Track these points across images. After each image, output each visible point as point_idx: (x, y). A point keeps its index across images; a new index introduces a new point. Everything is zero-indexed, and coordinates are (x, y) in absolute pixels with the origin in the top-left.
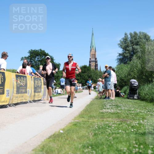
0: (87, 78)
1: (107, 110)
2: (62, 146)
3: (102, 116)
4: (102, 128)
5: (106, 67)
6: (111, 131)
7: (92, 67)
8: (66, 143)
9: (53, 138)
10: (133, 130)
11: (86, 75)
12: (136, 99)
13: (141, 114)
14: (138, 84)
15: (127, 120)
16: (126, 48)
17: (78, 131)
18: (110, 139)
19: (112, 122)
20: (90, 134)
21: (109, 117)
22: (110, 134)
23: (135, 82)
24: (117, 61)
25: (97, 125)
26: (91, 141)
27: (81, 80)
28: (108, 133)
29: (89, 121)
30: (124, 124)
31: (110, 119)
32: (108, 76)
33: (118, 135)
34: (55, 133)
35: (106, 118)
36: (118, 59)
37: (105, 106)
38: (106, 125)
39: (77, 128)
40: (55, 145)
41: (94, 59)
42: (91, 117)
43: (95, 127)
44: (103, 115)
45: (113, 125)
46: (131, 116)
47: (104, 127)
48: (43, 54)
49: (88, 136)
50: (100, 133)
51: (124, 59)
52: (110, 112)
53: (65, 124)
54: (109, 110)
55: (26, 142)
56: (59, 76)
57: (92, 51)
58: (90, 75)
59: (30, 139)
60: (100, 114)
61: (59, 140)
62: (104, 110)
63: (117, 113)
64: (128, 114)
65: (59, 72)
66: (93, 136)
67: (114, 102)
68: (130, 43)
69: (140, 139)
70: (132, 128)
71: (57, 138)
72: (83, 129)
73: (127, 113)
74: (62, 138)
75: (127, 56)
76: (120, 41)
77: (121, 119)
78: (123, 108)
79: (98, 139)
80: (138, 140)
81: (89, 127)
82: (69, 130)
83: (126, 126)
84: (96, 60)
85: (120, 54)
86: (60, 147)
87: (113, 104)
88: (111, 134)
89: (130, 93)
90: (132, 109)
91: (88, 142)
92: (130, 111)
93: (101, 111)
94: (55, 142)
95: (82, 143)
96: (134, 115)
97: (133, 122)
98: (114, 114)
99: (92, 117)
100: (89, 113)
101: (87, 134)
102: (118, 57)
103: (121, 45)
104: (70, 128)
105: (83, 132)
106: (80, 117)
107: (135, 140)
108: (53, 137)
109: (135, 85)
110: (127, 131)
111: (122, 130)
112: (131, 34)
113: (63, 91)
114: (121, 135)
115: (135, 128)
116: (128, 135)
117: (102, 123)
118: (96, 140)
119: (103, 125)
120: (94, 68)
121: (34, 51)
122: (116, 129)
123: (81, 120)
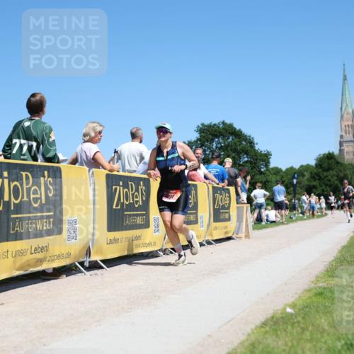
0: (336, 182)
2: (295, 343)
7: (347, 157)
8: (304, 337)
9: (272, 325)
11: (334, 175)
17: (330, 309)
27: (321, 188)
34: (274, 313)
39: (325, 301)
40: (280, 343)
48: (229, 133)
53: (296, 294)
55: (209, 336)
56: (268, 182)
58: (342, 175)
59: (219, 328)
61: (288, 330)
65: (267, 172)
71: (282, 327)
74: (293, 324)
82: (307, 307)
86: (292, 346)
94: (277, 336)
95: (344, 339)
104: (308, 301)
106: (330, 276)
108: (271, 323)
113: (282, 216)
120: (352, 157)
121: (209, 126)
123: (333, 282)
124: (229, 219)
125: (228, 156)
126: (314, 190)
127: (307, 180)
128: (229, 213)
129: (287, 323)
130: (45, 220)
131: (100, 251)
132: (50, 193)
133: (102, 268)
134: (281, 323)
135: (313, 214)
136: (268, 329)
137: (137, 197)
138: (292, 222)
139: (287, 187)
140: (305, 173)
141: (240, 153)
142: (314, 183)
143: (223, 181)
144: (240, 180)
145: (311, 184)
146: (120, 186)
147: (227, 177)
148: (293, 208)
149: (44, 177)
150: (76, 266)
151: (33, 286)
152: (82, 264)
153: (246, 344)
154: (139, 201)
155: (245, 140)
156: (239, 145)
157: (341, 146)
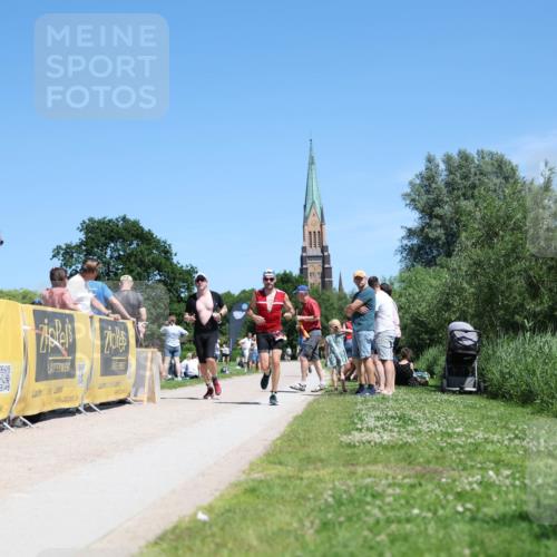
1: (366, 436)
3: (350, 456)
4: (351, 500)
5: (358, 279)
6: (384, 512)
7: (311, 280)
9: (172, 540)
10: (460, 509)
12: (470, 393)
13: (489, 447)
14: (476, 339)
15: (441, 469)
16: (431, 208)
17: (263, 514)
18: (378, 543)
19: (387, 479)
20: (307, 524)
21: (375, 462)
22: (378, 522)
23: (465, 331)
24: (399, 257)
25: (330, 492)
26: (311, 551)
28: (371, 521)
29: (300, 475)
30: (430, 487)
31: (378, 469)
32: (364, 309)
33: (408, 526)
34: (178, 522)
35: (364, 465)
36: (404, 248)
37: (361, 420)
38: (364, 491)
39: (257, 501)
41: (319, 249)
42: (308, 463)
43: (325, 496)
44: (354, 454)
45: (390, 491)
46: (454, 457)
47: (357, 496)
48: (133, 235)
49: (299, 532)
50: (342, 519)
51: (424, 250)
52: (378, 441)
53: (216, 490)
54: (375, 434)
57: (310, 221)
60: (342, 450)
61: (195, 548)
62: (356, 436)
63: (401, 447)
64: (442, 449)
66: (317, 532)
67: (391, 403)
68: (445, 191)
69: (487, 540)
70: (460, 500)
71: (187, 543)
72: (281, 507)
73: (438, 446)
74: (204, 539)
75: (438, 239)
76: (411, 183)
77: (419, 468)
78: (424, 428)
79: (334, 542)
80: (482, 543)
81: (303, 497)
82: (229, 511)
83: (438, 492)
84: (326, 254)
85: (410, 230)
87: (390, 413)
88: (382, 523)
89: (450, 371)
90: (457, 430)
92: (450, 435)
93: (345, 439)
96: (466, 450)
97: (461, 476)
98: (393, 447)
99: (314, 463)
100: (304, 446)
101: (295, 525)
102: (405, 242)
103: (413, 200)
105: (282, 517)
106: (270, 462)
107: (471, 545)
108: (171, 537)
109: (467, 343)
110: (441, 512)
111: (421, 508)
112: (448, 160)
114: (418, 526)
115: (470, 500)
116: (445, 527)
117: (351, 483)
118: (327, 545)
119: (352, 490)
121: (101, 222)
122: (402, 505)
123: (274, 472)
124: (124, 372)
125: (129, 272)
128: (126, 361)
129: (195, 538)
134: (187, 538)
136: (165, 546)
141: (150, 267)
155: (157, 248)
156: (148, 255)
157: (302, 264)
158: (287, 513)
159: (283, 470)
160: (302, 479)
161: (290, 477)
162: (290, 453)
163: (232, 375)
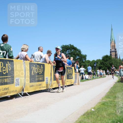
0: (109, 65)
2: (95, 121)
7: (113, 57)
8: (98, 119)
9: (87, 115)
11: (108, 63)
17: (107, 109)
26: (119, 118)
27: (104, 67)
34: (87, 111)
39: (105, 106)
40: (89, 121)
41: (114, 50)
42: (116, 98)
48: (72, 48)
49: (116, 113)
53: (95, 104)
55: (65, 119)
56: (86, 65)
57: (112, 43)
58: (111, 63)
59: (69, 116)
61: (92, 117)
65: (85, 62)
72: (110, 108)
74: (94, 115)
81: (115, 105)
82: (99, 109)
84: (116, 50)
91: (116, 118)
94: (88, 118)
95: (111, 119)
100: (114, 94)
101: (114, 112)
104: (99, 107)
105: (111, 110)
106: (107, 98)
120: (115, 57)
121: (65, 46)
123: (108, 100)
124: (72, 78)
125: (72, 56)
126: (101, 68)
127: (99, 64)
128: (72, 76)
129: (92, 114)
130: (8, 79)
131: (27, 90)
132: (10, 69)
133: (28, 95)
134: (90, 114)
135: (101, 76)
136: (85, 116)
137: (40, 71)
138: (94, 79)
139: (92, 67)
140: (99, 62)
141: (76, 55)
142: (101, 66)
143: (70, 65)
144: (76, 65)
145: (100, 66)
146: (34, 67)
147: (72, 63)
148: (94, 74)
149: (7, 64)
150: (19, 95)
151: (4, 102)
152: (21, 94)
153: (78, 122)
154: (41, 72)
155: (78, 51)
156: (76, 52)
157: (110, 53)
158: (112, 109)
159: (110, 100)
160: (114, 101)
161: (112, 101)
162: (111, 96)
163: (96, 78)
